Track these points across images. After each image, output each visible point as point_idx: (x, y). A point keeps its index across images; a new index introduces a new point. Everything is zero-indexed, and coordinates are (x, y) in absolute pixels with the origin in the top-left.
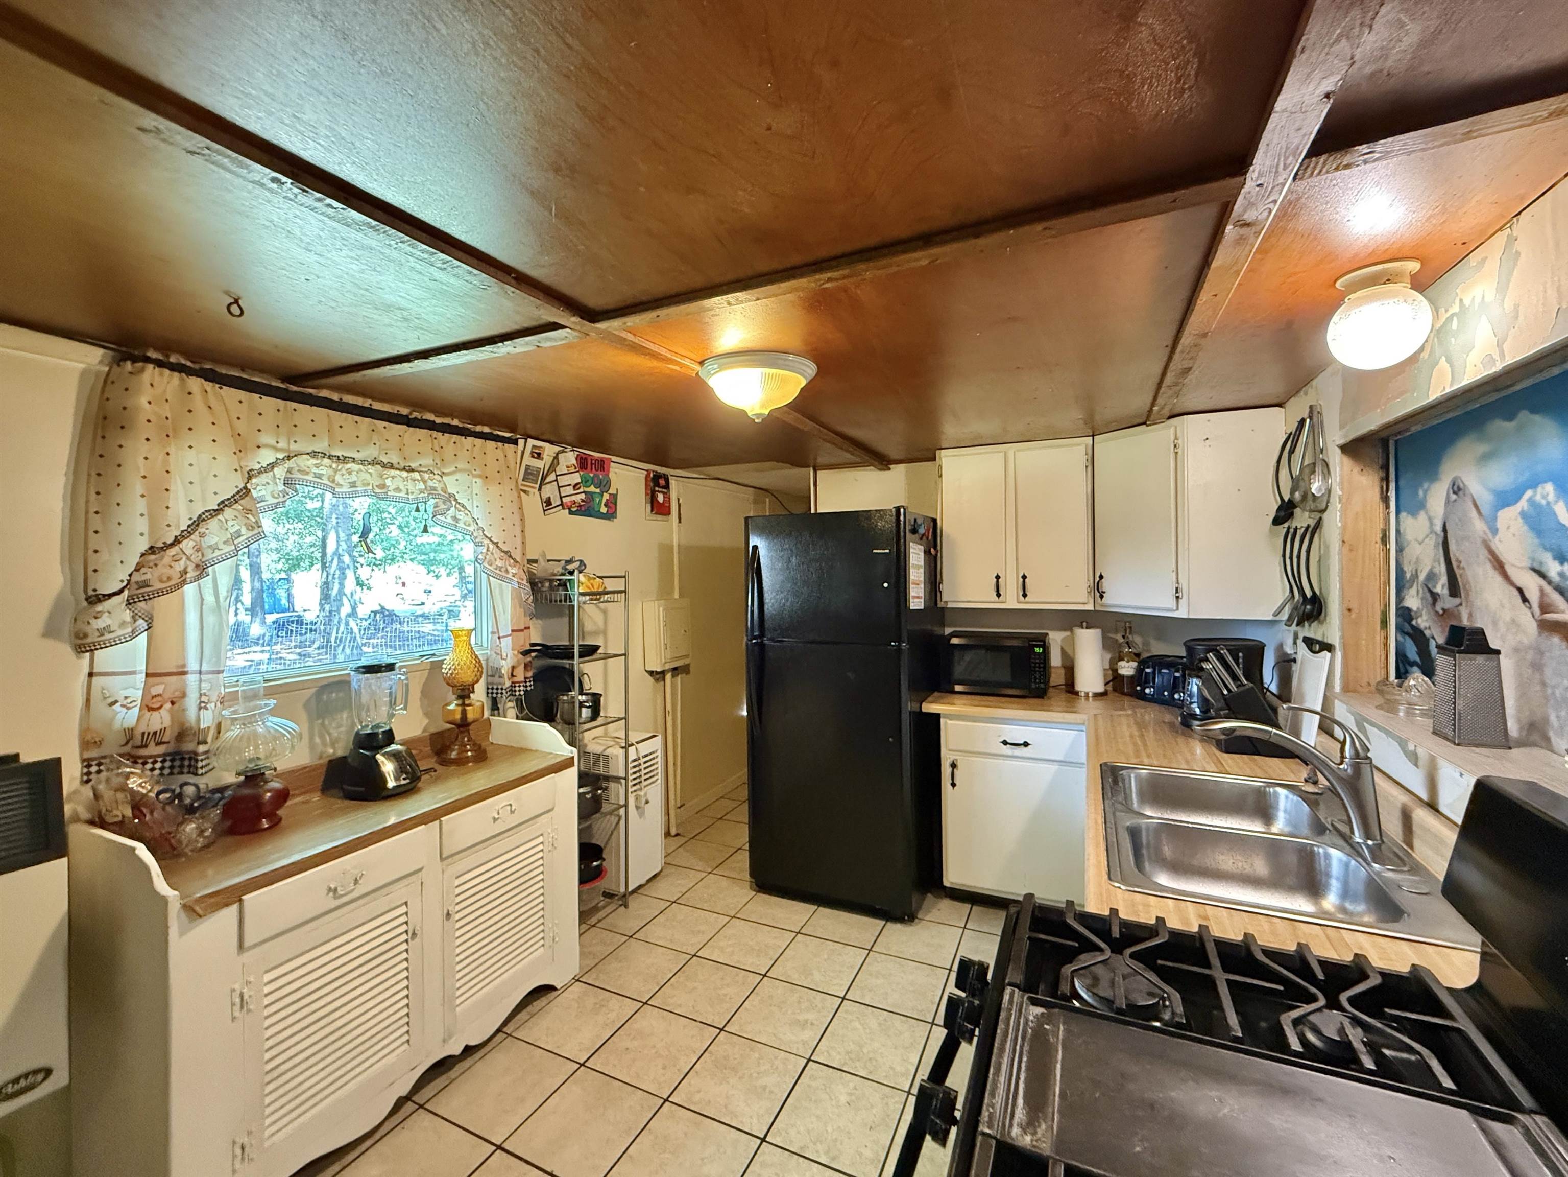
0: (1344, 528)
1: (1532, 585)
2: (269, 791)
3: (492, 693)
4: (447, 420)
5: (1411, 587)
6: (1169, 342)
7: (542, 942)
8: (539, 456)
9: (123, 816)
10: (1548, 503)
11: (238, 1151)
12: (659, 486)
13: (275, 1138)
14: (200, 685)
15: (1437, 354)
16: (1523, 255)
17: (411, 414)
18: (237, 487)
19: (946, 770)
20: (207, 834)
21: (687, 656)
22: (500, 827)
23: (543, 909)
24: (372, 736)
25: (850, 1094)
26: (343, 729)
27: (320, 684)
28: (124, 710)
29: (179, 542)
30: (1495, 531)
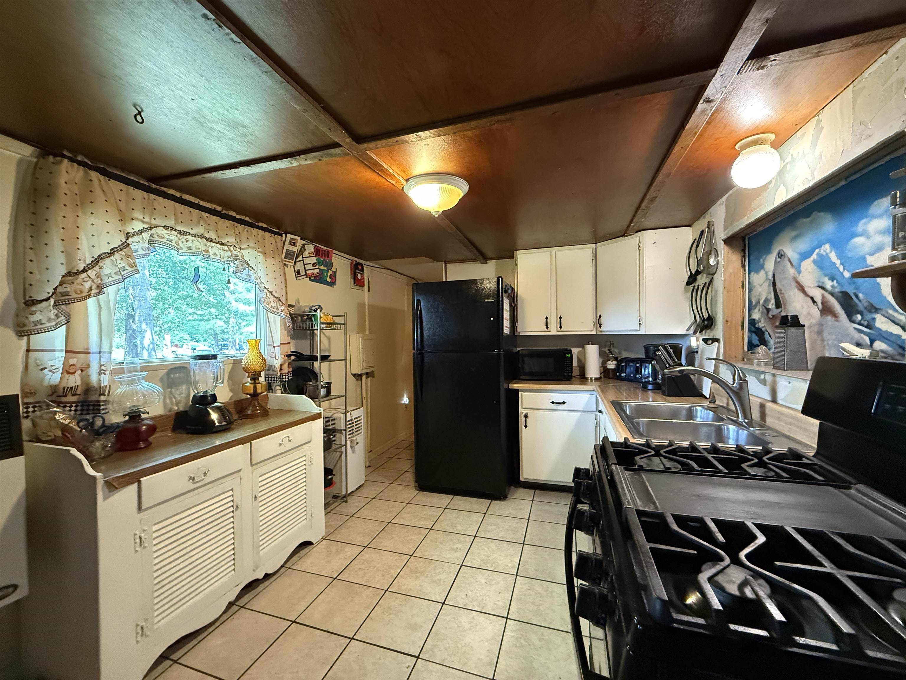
0: (725, 280)
1: (817, 294)
2: (145, 425)
3: (268, 380)
4: (243, 217)
5: (755, 308)
6: (649, 181)
7: (305, 517)
8: (294, 244)
9: (55, 436)
10: (827, 254)
11: (139, 631)
12: (359, 270)
13: (160, 623)
14: (100, 360)
15: (779, 184)
16: (825, 129)
17: (222, 210)
18: (121, 241)
19: (522, 419)
20: (108, 449)
21: (374, 366)
22: (283, 449)
23: (306, 498)
24: (204, 397)
25: (486, 579)
26: (183, 395)
27: (170, 368)
28: (51, 373)
29: (87, 271)
30: (799, 272)
